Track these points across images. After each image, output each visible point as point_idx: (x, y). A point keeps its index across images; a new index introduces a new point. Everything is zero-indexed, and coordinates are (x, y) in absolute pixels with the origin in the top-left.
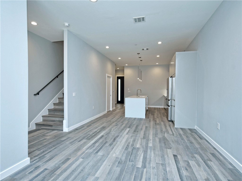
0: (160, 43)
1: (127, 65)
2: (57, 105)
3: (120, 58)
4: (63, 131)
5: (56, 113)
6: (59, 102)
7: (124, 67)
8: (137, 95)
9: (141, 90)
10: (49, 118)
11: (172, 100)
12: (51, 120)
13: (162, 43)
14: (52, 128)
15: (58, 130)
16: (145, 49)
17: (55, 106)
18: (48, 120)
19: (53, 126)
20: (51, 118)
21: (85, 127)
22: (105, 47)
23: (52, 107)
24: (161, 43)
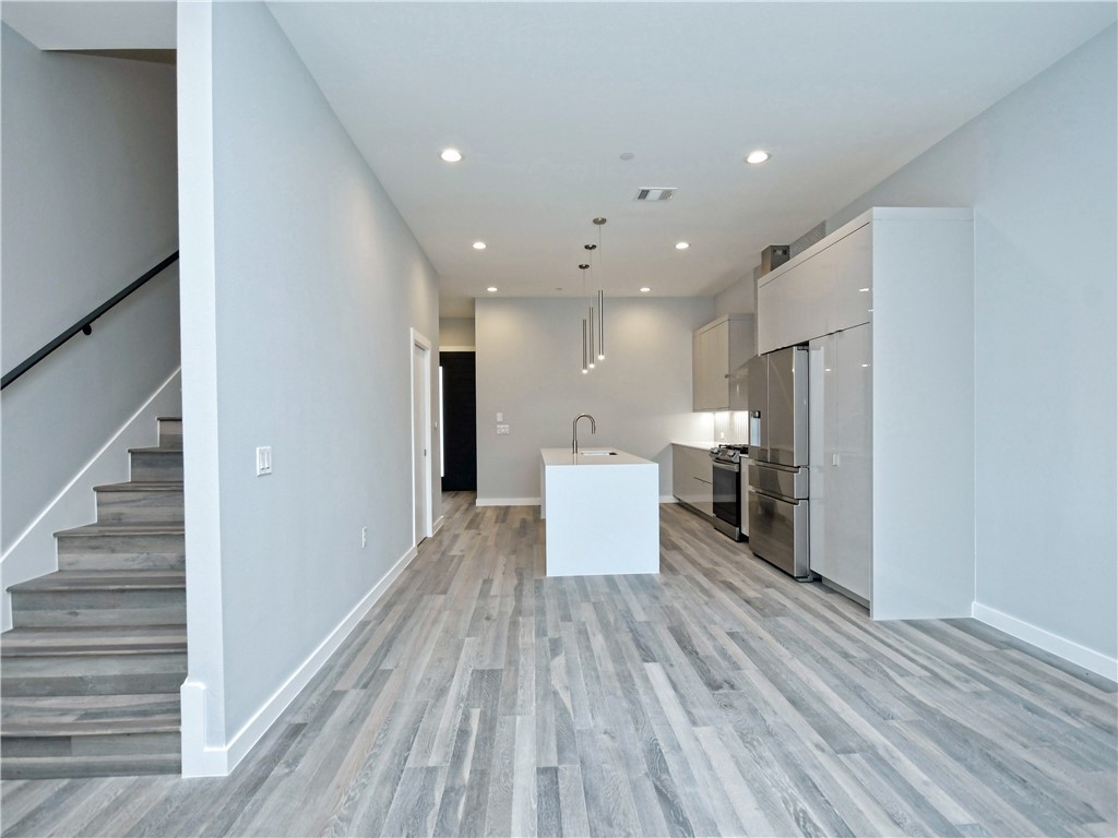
0: (757, 157)
1: (492, 289)
2: (94, 543)
3: (479, 246)
4: (178, 770)
5: (86, 616)
6: (101, 522)
7: (472, 303)
8: (575, 446)
9: (593, 421)
10: (30, 670)
11: (807, 467)
12: (48, 681)
13: (769, 156)
14: (68, 760)
15: (126, 770)
16: (655, 194)
17: (69, 557)
18: (19, 681)
19: (73, 741)
20: (44, 663)
21: (353, 697)
22: (439, 155)
23: (47, 563)
24: (766, 157)
